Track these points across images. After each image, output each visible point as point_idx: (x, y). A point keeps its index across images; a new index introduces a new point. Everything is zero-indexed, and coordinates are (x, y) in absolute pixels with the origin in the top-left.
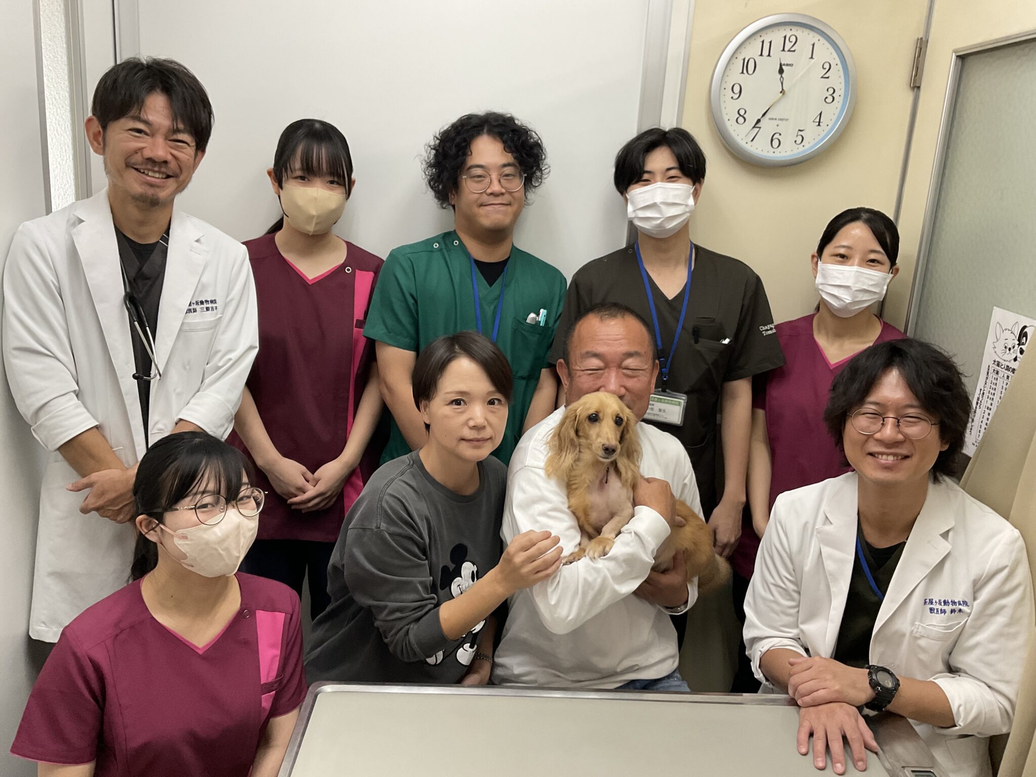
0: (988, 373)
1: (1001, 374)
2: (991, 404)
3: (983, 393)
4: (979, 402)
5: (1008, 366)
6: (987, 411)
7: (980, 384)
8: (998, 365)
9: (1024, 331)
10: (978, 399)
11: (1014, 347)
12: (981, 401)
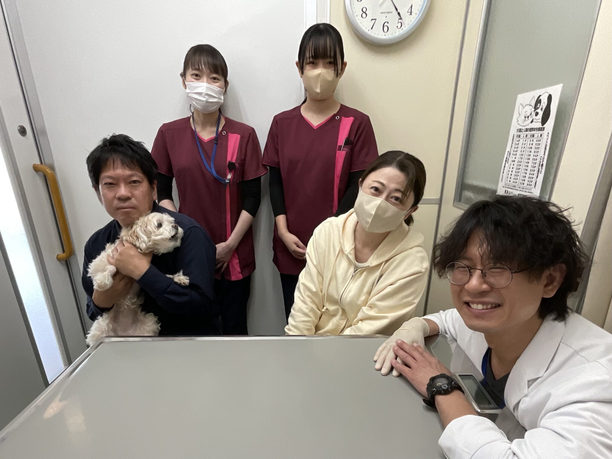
0: (513, 140)
1: (522, 136)
2: (515, 158)
3: (510, 153)
4: (507, 160)
5: (527, 129)
6: (512, 163)
7: (508, 149)
8: (520, 132)
9: (539, 99)
10: (507, 158)
11: (531, 114)
12: (508, 159)
